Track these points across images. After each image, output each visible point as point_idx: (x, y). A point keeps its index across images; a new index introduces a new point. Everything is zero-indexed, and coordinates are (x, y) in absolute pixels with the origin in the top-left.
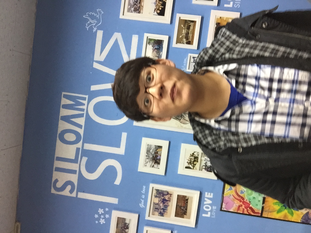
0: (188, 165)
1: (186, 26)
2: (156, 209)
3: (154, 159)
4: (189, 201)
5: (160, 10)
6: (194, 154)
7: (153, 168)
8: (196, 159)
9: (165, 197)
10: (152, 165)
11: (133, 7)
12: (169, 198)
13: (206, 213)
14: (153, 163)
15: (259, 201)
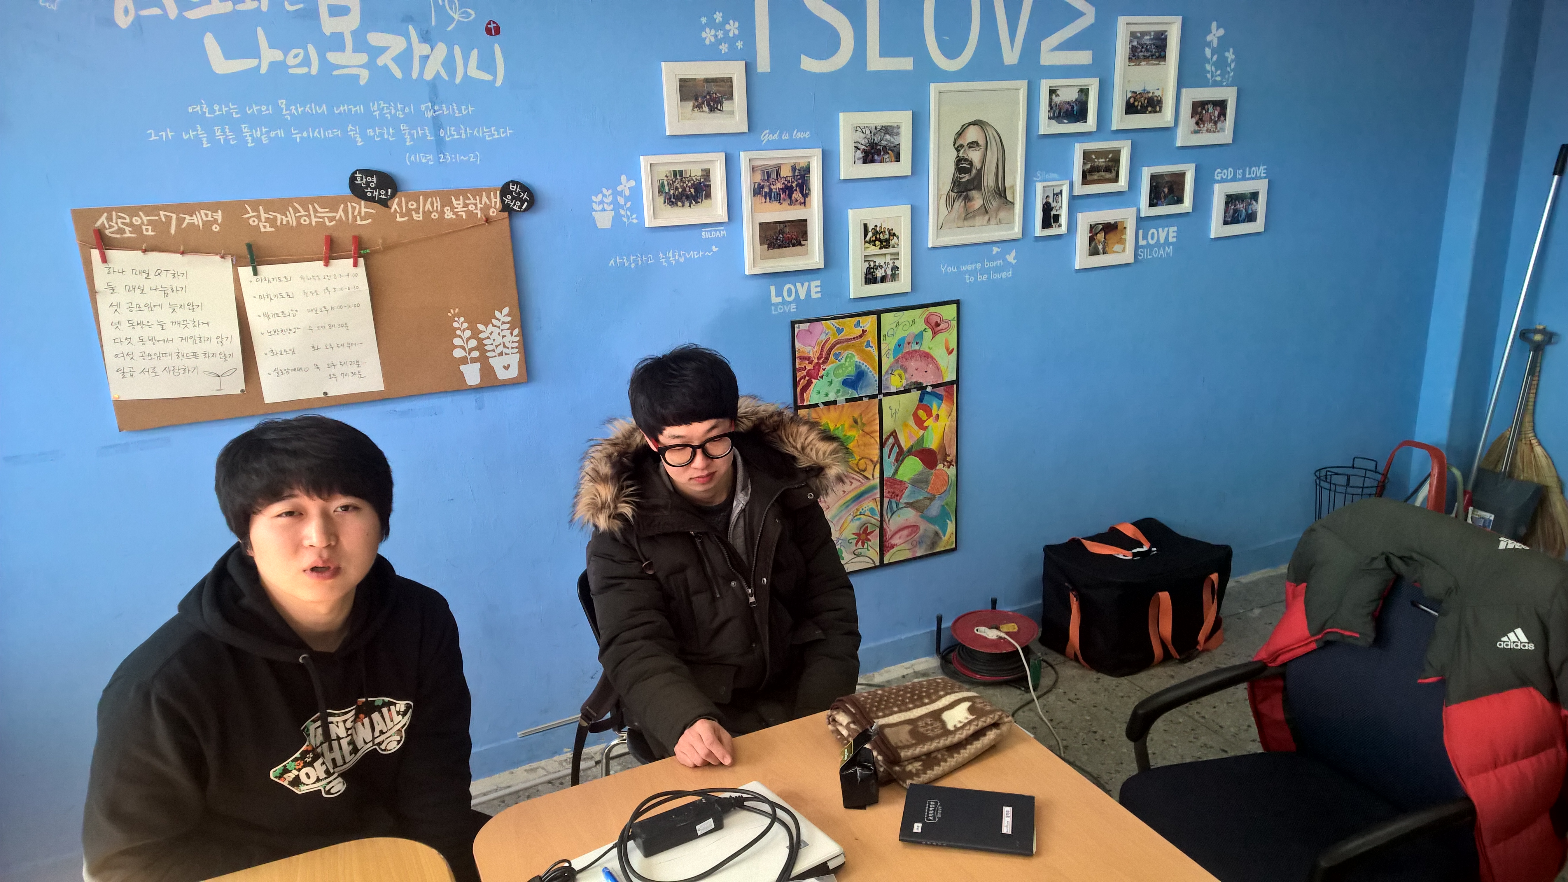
0: (870, 230)
1: (1110, 164)
2: (768, 173)
3: (872, 148)
4: (799, 247)
5: (1134, 103)
6: (895, 237)
7: (854, 148)
8: (884, 244)
9: (796, 190)
10: (860, 146)
11: (1138, 42)
12: (797, 201)
13: (779, 294)
14: (863, 147)
15: (827, 395)
